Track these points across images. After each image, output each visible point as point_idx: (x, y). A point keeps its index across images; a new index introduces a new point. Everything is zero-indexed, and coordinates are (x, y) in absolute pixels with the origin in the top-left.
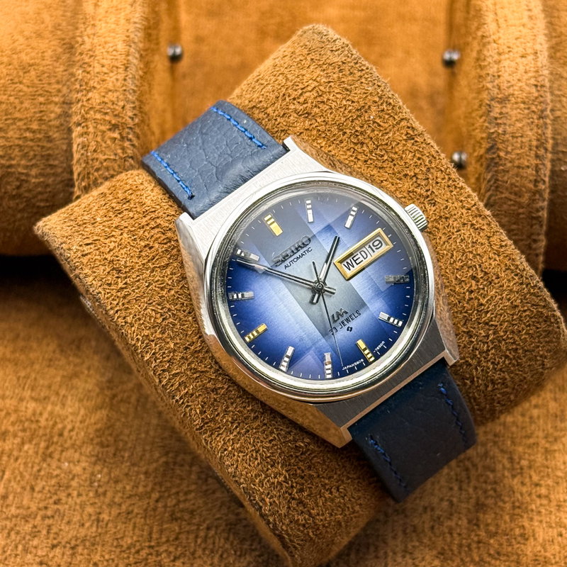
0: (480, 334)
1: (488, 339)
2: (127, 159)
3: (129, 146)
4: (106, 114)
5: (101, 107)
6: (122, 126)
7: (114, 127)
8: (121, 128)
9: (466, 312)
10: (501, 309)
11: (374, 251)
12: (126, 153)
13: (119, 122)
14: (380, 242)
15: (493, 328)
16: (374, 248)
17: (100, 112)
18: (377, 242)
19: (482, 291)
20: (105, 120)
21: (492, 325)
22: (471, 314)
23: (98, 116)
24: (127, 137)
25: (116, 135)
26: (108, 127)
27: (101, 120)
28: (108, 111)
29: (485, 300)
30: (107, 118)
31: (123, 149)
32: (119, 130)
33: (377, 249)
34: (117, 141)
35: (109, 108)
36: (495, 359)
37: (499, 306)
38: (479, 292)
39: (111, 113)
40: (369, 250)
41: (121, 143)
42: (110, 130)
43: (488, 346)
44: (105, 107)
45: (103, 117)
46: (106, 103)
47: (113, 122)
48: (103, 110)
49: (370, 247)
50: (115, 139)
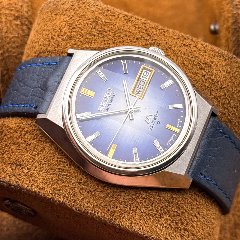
0: (221, 95)
1: (226, 96)
2: (25, 36)
3: (26, 29)
4: (12, 10)
5: (9, 6)
6: (22, 17)
7: (17, 18)
8: (21, 18)
9: (208, 88)
10: (224, 78)
11: (146, 78)
12: (25, 33)
13: (19, 15)
14: (147, 72)
15: (225, 89)
16: (145, 77)
17: (8, 9)
18: (145, 73)
19: (209, 73)
20: (11, 14)
21: (224, 88)
22: (211, 87)
23: (7, 12)
24: (25, 23)
25: (18, 22)
26: (13, 18)
27: (9, 14)
28: (13, 8)
29: (214, 77)
30: (13, 13)
31: (23, 30)
32: (20, 19)
33: (147, 76)
34: (19, 26)
36: (235, 105)
37: (221, 77)
38: (208, 74)
39: (14, 10)
40: (144, 78)
41: (21, 27)
42: (14, 19)
43: (228, 100)
44: (11, 6)
45: (10, 12)
46: (11, 4)
47: (16, 15)
48: (10, 8)
49: (143, 77)
50: (18, 25)
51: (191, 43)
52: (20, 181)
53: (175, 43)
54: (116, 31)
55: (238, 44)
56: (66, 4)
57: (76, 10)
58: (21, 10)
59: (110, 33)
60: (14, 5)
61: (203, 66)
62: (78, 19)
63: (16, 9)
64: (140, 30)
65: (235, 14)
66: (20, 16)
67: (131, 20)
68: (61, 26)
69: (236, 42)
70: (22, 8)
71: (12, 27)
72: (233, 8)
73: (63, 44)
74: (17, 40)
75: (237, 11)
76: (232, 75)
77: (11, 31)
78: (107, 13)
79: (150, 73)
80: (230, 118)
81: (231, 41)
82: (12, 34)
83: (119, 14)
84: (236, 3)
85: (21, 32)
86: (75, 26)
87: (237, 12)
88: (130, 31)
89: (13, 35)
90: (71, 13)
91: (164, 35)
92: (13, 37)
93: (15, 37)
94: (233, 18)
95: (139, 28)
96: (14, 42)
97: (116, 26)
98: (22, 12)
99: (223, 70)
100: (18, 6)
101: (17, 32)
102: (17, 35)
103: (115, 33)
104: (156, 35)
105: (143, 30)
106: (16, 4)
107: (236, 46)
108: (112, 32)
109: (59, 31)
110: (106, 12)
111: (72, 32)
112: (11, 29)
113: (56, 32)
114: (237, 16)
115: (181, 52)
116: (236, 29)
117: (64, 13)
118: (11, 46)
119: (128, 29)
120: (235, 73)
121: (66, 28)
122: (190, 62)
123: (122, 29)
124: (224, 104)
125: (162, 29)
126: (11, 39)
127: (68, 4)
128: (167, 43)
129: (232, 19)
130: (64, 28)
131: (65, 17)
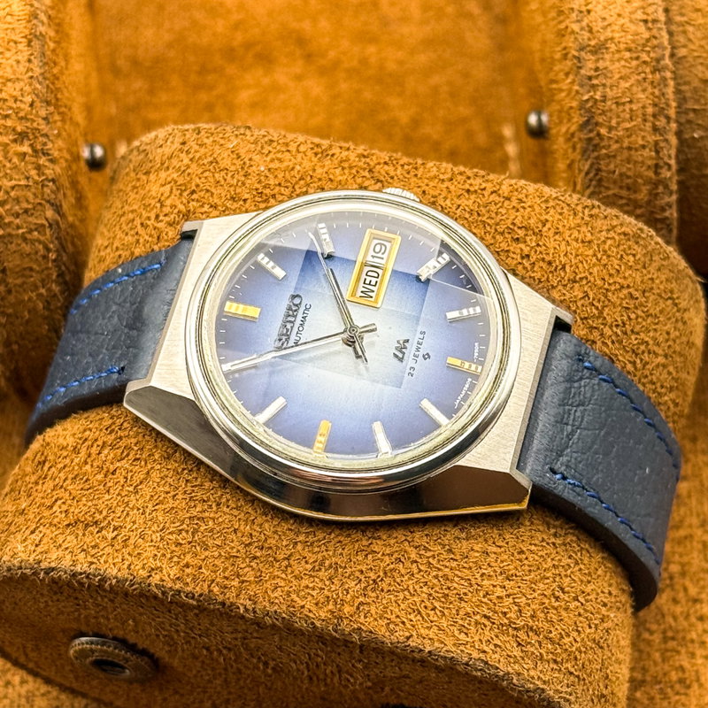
0: (575, 297)
1: (589, 299)
2: (46, 183)
3: (47, 164)
4: (6, 117)
6: (33, 134)
7: (21, 137)
8: (31, 137)
9: (540, 282)
10: (577, 255)
12: (43, 174)
13: (27, 127)
14: (381, 244)
15: (584, 282)
16: (379, 255)
20: (6, 127)
21: (581, 279)
22: (548, 280)
25: (26, 148)
26: (11, 137)
28: (10, 112)
29: (551, 255)
30: (9, 123)
31: (38, 168)
32: (29, 140)
33: (383, 254)
34: (27, 158)
35: (11, 108)
37: (571, 254)
39: (14, 116)
41: (34, 159)
42: (15, 141)
44: (4, 107)
47: (19, 129)
50: (25, 154)
51: (484, 185)
52: (98, 560)
53: (445, 189)
54: (297, 183)
55: (598, 177)
56: (168, 143)
57: (193, 151)
58: (31, 114)
59: (282, 189)
60: (11, 103)
61: (521, 233)
62: (201, 170)
63: (17, 113)
64: (354, 171)
65: (587, 101)
66: (29, 131)
67: (330, 153)
68: (162, 195)
69: (591, 175)
70: (32, 109)
71: (10, 161)
72: (582, 86)
73: (170, 234)
74: (24, 193)
75: (592, 94)
76: (598, 247)
77: (8, 171)
78: (270, 148)
79: (388, 245)
80: (608, 352)
81: (580, 170)
82: (11, 180)
83: (299, 146)
84: (588, 74)
85: (33, 173)
86: (194, 188)
87: (592, 97)
88: (331, 176)
89: (14, 183)
90: (182, 161)
91: (416, 175)
92: (13, 188)
93: (19, 185)
94: (582, 112)
95: (351, 168)
96: (17, 200)
97: (296, 172)
98: (33, 121)
99: (573, 237)
100: (22, 106)
101: (23, 173)
102: (22, 183)
103: (293, 187)
104: (395, 178)
105: (361, 171)
106: (16, 101)
107: (594, 183)
108: (287, 187)
109: (158, 205)
110: (265, 146)
111: (189, 202)
112: (8, 165)
113: (152, 209)
114: (592, 107)
115: (461, 207)
116: (590, 140)
117: (166, 165)
118: (11, 209)
119: (325, 175)
120: (604, 242)
121: (173, 197)
122: (488, 228)
123: (311, 177)
124: (586, 318)
125: (409, 164)
126: (7, 193)
127: (172, 142)
128: (424, 192)
129: (581, 115)
130: (169, 196)
131: (168, 173)
